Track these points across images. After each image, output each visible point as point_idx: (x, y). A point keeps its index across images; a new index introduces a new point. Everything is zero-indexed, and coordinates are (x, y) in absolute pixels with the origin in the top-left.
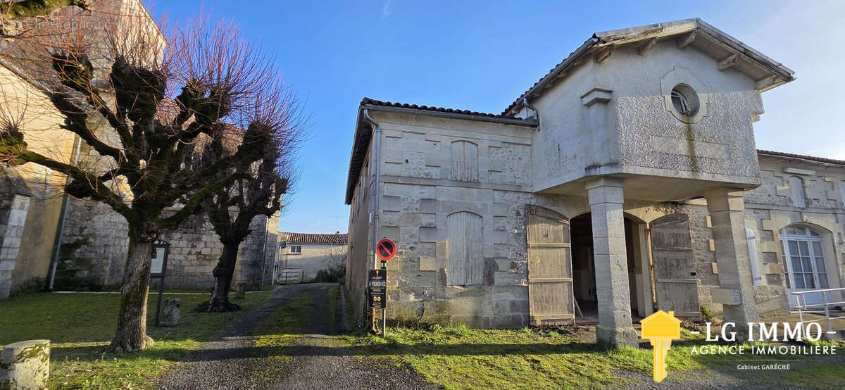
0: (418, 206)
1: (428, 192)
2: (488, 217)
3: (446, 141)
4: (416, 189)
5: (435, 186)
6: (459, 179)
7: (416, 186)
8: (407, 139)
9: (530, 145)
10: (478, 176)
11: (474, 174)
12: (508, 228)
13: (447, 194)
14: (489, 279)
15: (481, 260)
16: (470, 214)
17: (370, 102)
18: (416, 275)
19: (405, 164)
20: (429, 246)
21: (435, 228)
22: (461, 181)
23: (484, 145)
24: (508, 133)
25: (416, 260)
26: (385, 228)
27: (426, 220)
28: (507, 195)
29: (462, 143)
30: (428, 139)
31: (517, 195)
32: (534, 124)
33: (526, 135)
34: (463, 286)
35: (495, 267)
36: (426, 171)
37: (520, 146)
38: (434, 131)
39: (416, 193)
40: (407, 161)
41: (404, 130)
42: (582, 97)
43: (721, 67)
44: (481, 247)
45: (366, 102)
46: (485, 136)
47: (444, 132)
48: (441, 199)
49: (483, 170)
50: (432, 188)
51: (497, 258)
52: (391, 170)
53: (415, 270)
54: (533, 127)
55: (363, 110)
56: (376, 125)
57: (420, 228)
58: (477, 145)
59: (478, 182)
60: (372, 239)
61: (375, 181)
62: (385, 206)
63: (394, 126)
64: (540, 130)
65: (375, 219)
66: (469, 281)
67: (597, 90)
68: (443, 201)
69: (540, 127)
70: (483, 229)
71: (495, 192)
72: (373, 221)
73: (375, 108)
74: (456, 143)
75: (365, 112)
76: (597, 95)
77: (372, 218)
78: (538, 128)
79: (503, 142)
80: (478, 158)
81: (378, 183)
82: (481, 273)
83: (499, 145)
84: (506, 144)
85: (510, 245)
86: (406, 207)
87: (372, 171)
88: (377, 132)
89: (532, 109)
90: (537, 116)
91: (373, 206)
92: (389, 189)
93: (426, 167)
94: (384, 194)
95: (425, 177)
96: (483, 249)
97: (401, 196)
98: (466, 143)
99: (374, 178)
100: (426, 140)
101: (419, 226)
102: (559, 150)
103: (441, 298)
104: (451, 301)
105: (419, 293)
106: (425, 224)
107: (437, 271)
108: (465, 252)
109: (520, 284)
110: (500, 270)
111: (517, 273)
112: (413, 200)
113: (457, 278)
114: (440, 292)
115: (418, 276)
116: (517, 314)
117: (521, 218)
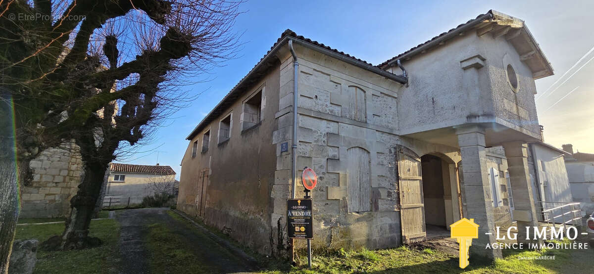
0: (325, 139)
1: (333, 128)
2: (373, 153)
3: (345, 85)
4: (324, 124)
5: (338, 122)
6: (353, 118)
7: (324, 121)
8: (316, 76)
9: (396, 98)
10: (366, 117)
11: (363, 116)
12: (385, 162)
13: (347, 130)
14: (375, 206)
15: (369, 189)
16: (361, 150)
17: (293, 35)
18: (324, 203)
19: (315, 99)
20: (333, 176)
21: (339, 160)
22: (355, 120)
23: (369, 93)
24: (385, 86)
25: (324, 190)
26: (299, 157)
27: (331, 152)
28: (384, 135)
29: (354, 88)
30: (332, 79)
31: (389, 136)
32: (403, 81)
33: (394, 90)
34: (358, 212)
35: (379, 194)
36: (330, 108)
37: (390, 98)
38: (336, 74)
39: (323, 127)
40: (316, 96)
41: (315, 68)
42: (461, 62)
43: (523, 59)
44: (368, 178)
45: (288, 34)
46: (370, 86)
47: (344, 76)
48: (342, 134)
49: (370, 113)
50: (335, 123)
51: (380, 187)
52: (301, 102)
53: (324, 198)
54: (403, 83)
55: (289, 40)
56: (295, 59)
57: (327, 159)
58: (365, 92)
59: (366, 122)
60: (290, 167)
61: (294, 112)
62: (299, 137)
63: (305, 64)
64: (407, 86)
65: (293, 148)
66: (362, 208)
67: (479, 56)
68: (344, 137)
69: (408, 84)
70: (370, 162)
71: (377, 132)
72: (290, 151)
73: (299, 41)
74: (351, 88)
75: (290, 42)
76: (478, 60)
77: (290, 147)
78: (406, 84)
79: (381, 93)
80: (365, 102)
81: (296, 113)
82: (369, 201)
83: (379, 94)
84: (383, 95)
85: (387, 177)
86: (316, 139)
87: (283, 102)
88: (294, 66)
89: (403, 69)
90: (406, 75)
91: (289, 135)
92: (302, 121)
93: (331, 105)
94: (300, 125)
95: (330, 113)
96: (370, 180)
97: (313, 128)
98: (358, 89)
99: (291, 109)
100: (331, 81)
101: (327, 158)
102: (433, 102)
103: (344, 224)
104: (352, 226)
105: (327, 221)
106: (331, 156)
107: (341, 199)
108: (358, 182)
109: (393, 209)
110: (382, 198)
111: (391, 200)
112: (321, 133)
113: (353, 205)
114: (344, 219)
115: (326, 205)
116: (392, 235)
117: (392, 156)
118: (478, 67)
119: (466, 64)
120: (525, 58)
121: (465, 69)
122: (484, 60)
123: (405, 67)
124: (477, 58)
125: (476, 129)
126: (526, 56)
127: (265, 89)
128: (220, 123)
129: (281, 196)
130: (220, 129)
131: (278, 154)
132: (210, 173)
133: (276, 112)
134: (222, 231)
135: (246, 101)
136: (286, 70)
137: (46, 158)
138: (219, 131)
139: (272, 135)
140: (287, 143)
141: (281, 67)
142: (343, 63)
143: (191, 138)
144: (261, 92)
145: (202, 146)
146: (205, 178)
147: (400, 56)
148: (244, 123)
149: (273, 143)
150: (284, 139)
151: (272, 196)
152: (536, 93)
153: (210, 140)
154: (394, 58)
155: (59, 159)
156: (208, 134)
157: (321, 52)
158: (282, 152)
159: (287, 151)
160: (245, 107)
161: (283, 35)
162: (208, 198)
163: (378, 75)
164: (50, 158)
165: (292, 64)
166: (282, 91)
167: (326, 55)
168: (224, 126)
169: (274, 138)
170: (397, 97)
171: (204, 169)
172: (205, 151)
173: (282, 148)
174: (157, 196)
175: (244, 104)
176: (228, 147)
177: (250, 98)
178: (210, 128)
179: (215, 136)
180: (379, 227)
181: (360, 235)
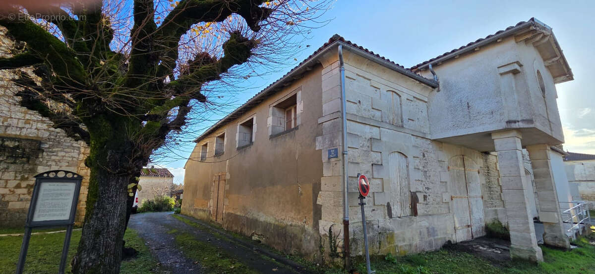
0: (369, 144)
1: (375, 132)
2: (410, 158)
3: (384, 89)
4: (366, 128)
5: (379, 127)
6: (391, 123)
7: (367, 126)
8: (359, 81)
9: (426, 102)
10: (402, 122)
11: (400, 121)
13: (388, 135)
14: (414, 212)
15: (408, 194)
16: (399, 154)
18: (371, 209)
19: (358, 104)
20: (378, 182)
21: (382, 165)
22: (393, 124)
23: (404, 97)
24: (417, 90)
25: (372, 195)
26: (349, 163)
27: (375, 157)
28: (418, 139)
29: (391, 92)
30: (373, 85)
31: (423, 140)
32: (433, 85)
33: (425, 94)
34: (400, 217)
35: (417, 199)
36: (372, 113)
37: (422, 102)
38: (377, 79)
39: (369, 131)
40: (360, 102)
41: (358, 74)
42: (498, 68)
43: (547, 65)
44: (407, 183)
45: (336, 39)
46: (405, 90)
47: (383, 81)
48: (384, 139)
49: (405, 118)
50: (378, 128)
51: (417, 192)
52: (350, 108)
53: (371, 204)
54: (434, 87)
55: (338, 45)
56: (342, 64)
57: (372, 165)
58: (400, 96)
59: (402, 127)
60: (341, 174)
61: (342, 118)
62: (349, 142)
63: (351, 68)
64: (439, 91)
65: (343, 154)
66: (403, 213)
67: (517, 62)
68: (385, 142)
69: (439, 88)
70: (407, 167)
71: (412, 137)
72: (340, 157)
73: (348, 46)
74: (388, 92)
75: (340, 48)
76: (516, 67)
77: (340, 154)
78: (437, 89)
79: (414, 97)
80: (401, 107)
81: (344, 119)
82: (408, 205)
83: (412, 98)
84: (415, 99)
85: (422, 181)
86: (361, 145)
87: (327, 108)
88: (340, 71)
89: (434, 74)
90: (437, 80)
91: (338, 141)
92: (350, 126)
93: (372, 110)
94: (348, 131)
95: (372, 118)
96: (409, 184)
97: (359, 134)
98: (394, 93)
99: (340, 114)
100: (371, 86)
101: (372, 163)
102: (468, 107)
103: (389, 230)
104: (396, 232)
105: (375, 226)
106: (375, 162)
107: (386, 205)
108: (399, 187)
109: (430, 213)
110: (420, 202)
111: (427, 204)
112: (365, 138)
113: (396, 210)
114: (388, 224)
115: (374, 210)
116: (430, 239)
117: (426, 160)
118: (515, 72)
119: (503, 70)
120: (549, 63)
121: (501, 74)
122: (521, 66)
123: (437, 71)
124: (516, 64)
125: (514, 133)
126: (550, 62)
127: (302, 93)
128: (238, 127)
129: (332, 202)
130: (240, 132)
131: (325, 158)
132: (228, 177)
133: (319, 118)
134: (251, 237)
135: (274, 105)
136: (329, 73)
137: (54, 163)
138: (237, 135)
139: (315, 140)
140: (336, 150)
141: (323, 72)
142: (383, 67)
143: (198, 141)
144: (295, 96)
145: (214, 149)
146: (221, 182)
147: (431, 60)
148: (273, 127)
149: (317, 149)
150: (332, 144)
151: (318, 203)
152: (557, 98)
153: (225, 143)
154: (424, 63)
155: (67, 164)
156: (222, 137)
157: (366, 57)
158: (329, 158)
159: (337, 157)
160: (273, 111)
161: (332, 40)
162: (227, 203)
163: (412, 79)
164: (58, 163)
165: (338, 68)
166: (324, 96)
167: (369, 59)
168: (245, 130)
169: (317, 144)
170: (426, 100)
171: (219, 173)
172: (218, 154)
173: (330, 153)
174: (157, 200)
175: (271, 109)
176: (251, 151)
177: (280, 102)
178: (225, 130)
179: (232, 140)
180: (418, 231)
181: (404, 240)
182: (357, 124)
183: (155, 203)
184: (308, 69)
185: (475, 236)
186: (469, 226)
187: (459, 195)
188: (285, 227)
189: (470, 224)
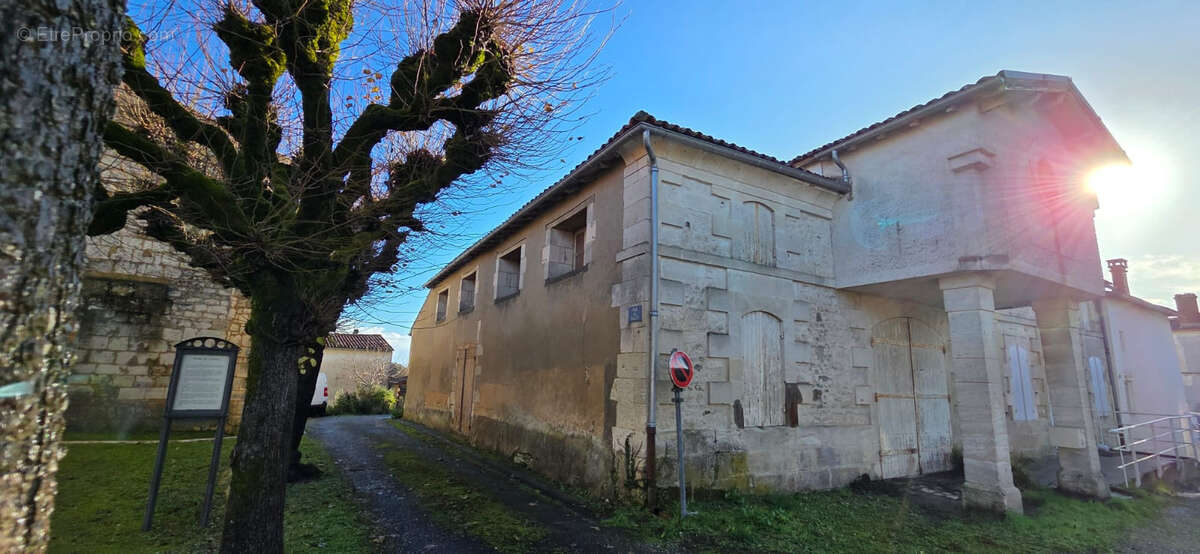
0: (703, 298)
1: (717, 277)
2: (788, 323)
3: (736, 199)
4: (701, 271)
5: (725, 268)
6: (752, 259)
7: (702, 267)
8: (688, 189)
9: (829, 219)
10: (774, 257)
11: (770, 254)
12: (810, 338)
13: (740, 281)
14: (792, 419)
15: (781, 387)
16: (765, 315)
17: (651, 120)
18: (703, 411)
19: (685, 228)
20: (719, 364)
21: (727, 334)
22: (754, 263)
23: (780, 212)
24: (808, 199)
25: (703, 387)
26: (663, 332)
27: (715, 320)
28: (807, 289)
29: (754, 205)
30: (715, 192)
31: (817, 290)
32: (841, 189)
33: (826, 205)
34: (761, 427)
35: (798, 397)
36: (712, 243)
37: (820, 220)
38: (723, 181)
39: (702, 275)
40: (688, 224)
41: (686, 174)
42: (949, 159)
44: (780, 367)
45: (642, 119)
46: (782, 199)
47: (736, 185)
48: (733, 289)
49: (781, 250)
50: (721, 270)
51: (799, 383)
52: (668, 236)
53: (703, 402)
54: (842, 192)
55: (643, 130)
56: (653, 160)
57: (708, 334)
58: (772, 211)
59: (775, 267)
60: (646, 350)
61: (651, 253)
62: (663, 295)
63: (672, 166)
64: (850, 199)
65: (651, 316)
66: (768, 420)
67: (981, 150)
68: (736, 294)
69: (851, 194)
70: (782, 339)
71: (795, 283)
72: (645, 320)
73: (662, 131)
74: (749, 205)
75: (646, 134)
76: (980, 157)
77: (645, 315)
78: (848, 195)
79: (802, 211)
80: (774, 230)
81: (655, 256)
82: (781, 407)
83: (799, 214)
84: (804, 214)
85: (812, 364)
86: (688, 300)
87: (631, 235)
88: (651, 172)
89: (842, 167)
90: (848, 178)
91: (643, 294)
92: (667, 268)
93: (713, 237)
94: (662, 275)
95: (711, 252)
96: (783, 369)
97: (683, 281)
98: (759, 206)
99: (647, 247)
100: (713, 195)
101: (707, 331)
102: (899, 230)
103: (737, 448)
104: (751, 452)
105: (709, 441)
106: (714, 328)
107: (732, 404)
108: (762, 374)
109: (826, 423)
110: (804, 401)
111: (821, 406)
112: (697, 288)
113: (753, 415)
114: (737, 438)
115: (707, 413)
116: (824, 468)
117: (822, 325)
118: (979, 167)
119: (958, 164)
121: (956, 171)
122: (991, 155)
123: (846, 162)
124: (980, 153)
125: (978, 280)
127: (595, 207)
128: (498, 261)
129: (631, 396)
130: (499, 271)
131: (623, 323)
132: (480, 351)
133: (618, 252)
134: (512, 459)
135: (554, 224)
136: (634, 175)
137: (189, 324)
138: (496, 275)
139: (610, 292)
140: (640, 308)
141: (627, 172)
142: (736, 162)
143: (433, 285)
144: (584, 211)
145: (459, 301)
146: (469, 361)
147: (836, 143)
148: (551, 264)
149: (613, 306)
150: (635, 299)
151: (612, 398)
153: (476, 291)
154: (825, 147)
155: (210, 326)
156: (472, 278)
157: (697, 147)
158: (630, 322)
159: (640, 320)
160: (551, 235)
161: (635, 121)
162: (477, 399)
163: (796, 180)
164: (196, 323)
165: (647, 169)
166: (627, 215)
167: (704, 150)
168: (509, 268)
169: (613, 297)
170: (831, 217)
171: (466, 344)
172: (465, 310)
173: (631, 314)
174: (362, 393)
175: (549, 231)
176: (517, 308)
177: (561, 220)
178: (476, 267)
179: (487, 284)
180: (798, 453)
181: (766, 467)
182: (681, 263)
183: (358, 397)
184: (603, 166)
185: (926, 471)
186: (913, 451)
187: (892, 392)
188: (562, 441)
189: (915, 447)
